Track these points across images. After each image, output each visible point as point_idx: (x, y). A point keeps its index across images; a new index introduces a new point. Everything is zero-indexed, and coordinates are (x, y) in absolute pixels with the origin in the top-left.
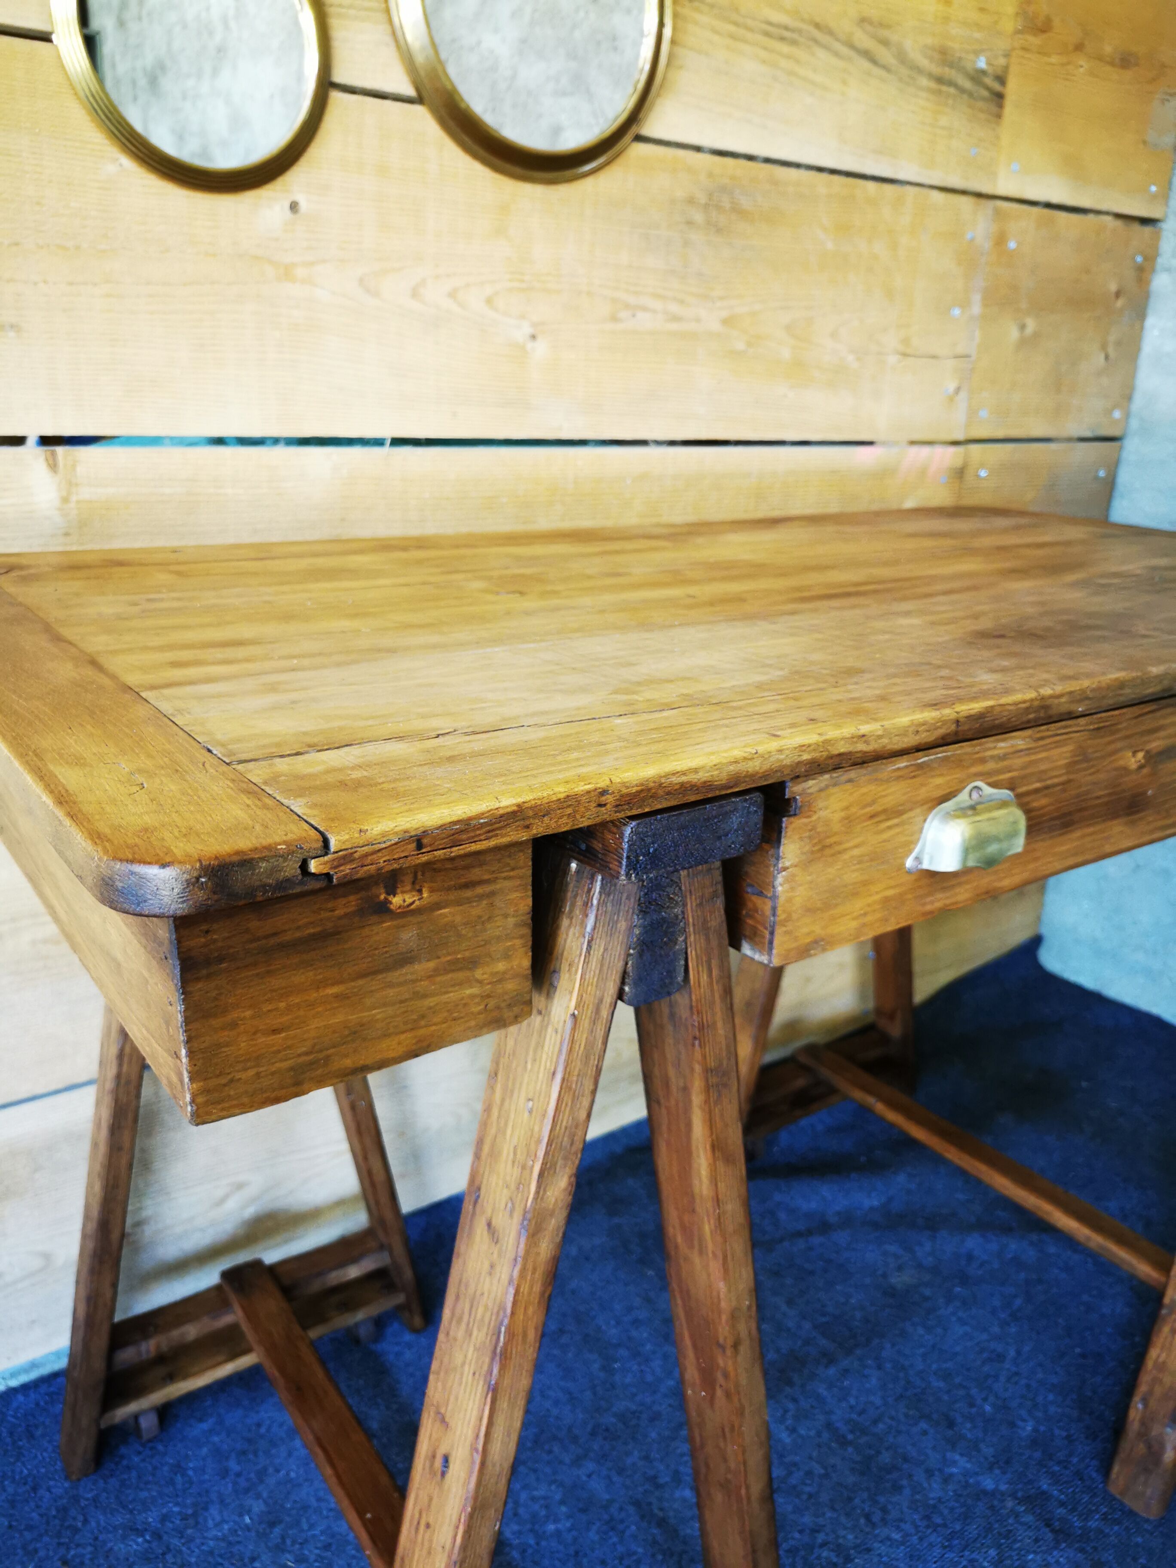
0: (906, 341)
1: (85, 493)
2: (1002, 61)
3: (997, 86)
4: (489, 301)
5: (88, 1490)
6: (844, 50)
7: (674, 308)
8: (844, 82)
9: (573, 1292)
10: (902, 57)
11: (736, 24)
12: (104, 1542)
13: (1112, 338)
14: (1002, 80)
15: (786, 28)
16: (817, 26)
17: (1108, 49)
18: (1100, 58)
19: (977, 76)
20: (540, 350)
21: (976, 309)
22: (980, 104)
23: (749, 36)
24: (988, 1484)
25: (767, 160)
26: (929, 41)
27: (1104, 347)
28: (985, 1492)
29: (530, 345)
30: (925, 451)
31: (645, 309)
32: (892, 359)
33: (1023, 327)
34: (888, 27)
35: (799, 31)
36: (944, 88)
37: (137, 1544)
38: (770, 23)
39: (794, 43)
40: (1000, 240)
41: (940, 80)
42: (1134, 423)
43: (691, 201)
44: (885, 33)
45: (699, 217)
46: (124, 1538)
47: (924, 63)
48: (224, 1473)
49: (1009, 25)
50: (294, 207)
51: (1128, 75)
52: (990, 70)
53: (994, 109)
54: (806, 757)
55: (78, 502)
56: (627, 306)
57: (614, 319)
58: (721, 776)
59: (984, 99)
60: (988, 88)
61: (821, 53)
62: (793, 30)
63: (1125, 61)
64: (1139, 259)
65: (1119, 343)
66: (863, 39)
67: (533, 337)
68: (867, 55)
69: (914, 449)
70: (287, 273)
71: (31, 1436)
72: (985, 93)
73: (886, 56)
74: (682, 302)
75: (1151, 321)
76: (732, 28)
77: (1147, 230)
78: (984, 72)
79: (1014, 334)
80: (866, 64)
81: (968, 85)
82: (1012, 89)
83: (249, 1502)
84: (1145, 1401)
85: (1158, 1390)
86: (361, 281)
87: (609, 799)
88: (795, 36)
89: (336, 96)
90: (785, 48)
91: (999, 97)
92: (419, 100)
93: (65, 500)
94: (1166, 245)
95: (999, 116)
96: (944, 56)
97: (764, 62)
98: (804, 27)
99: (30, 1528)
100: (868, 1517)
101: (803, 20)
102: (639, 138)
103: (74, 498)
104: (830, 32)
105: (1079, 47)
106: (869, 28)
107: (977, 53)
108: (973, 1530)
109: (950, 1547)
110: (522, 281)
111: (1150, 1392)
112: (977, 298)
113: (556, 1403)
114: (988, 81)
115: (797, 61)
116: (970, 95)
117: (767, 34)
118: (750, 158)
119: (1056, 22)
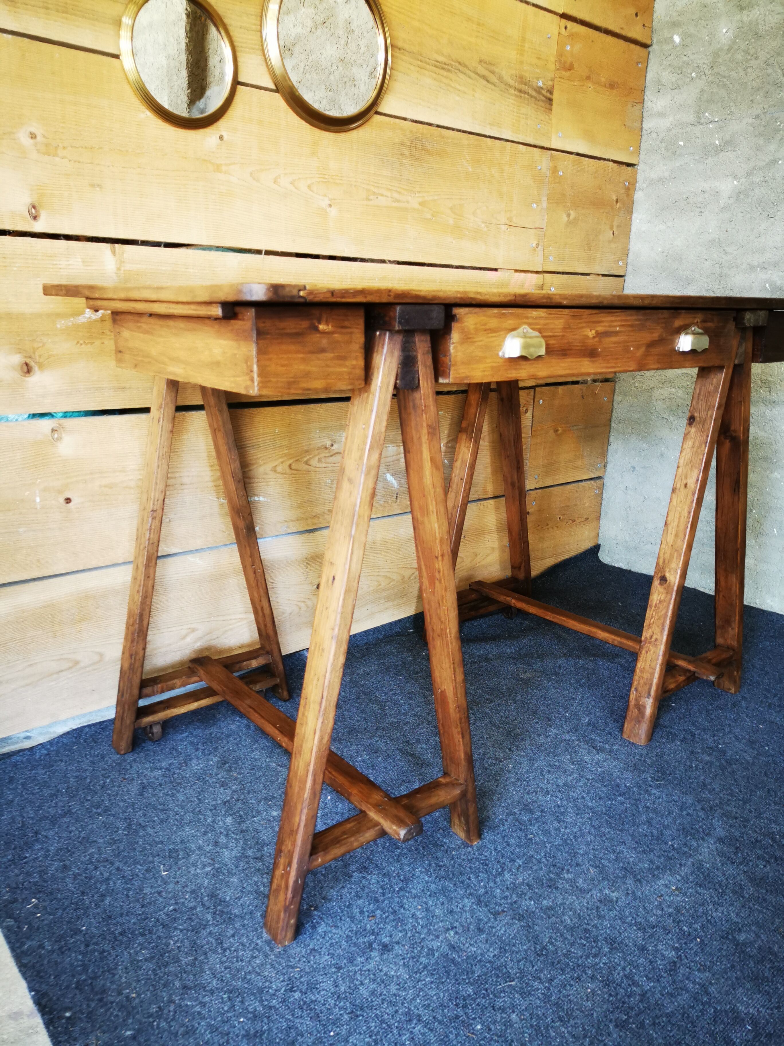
0: (510, 219)
1: (128, 267)
2: (550, 83)
3: (548, 95)
4: (309, 187)
5: (130, 758)
6: (473, 75)
7: (396, 195)
8: (474, 90)
9: (362, 686)
10: (501, 79)
11: (421, 61)
12: (142, 773)
13: (615, 224)
14: (551, 93)
15: (445, 64)
16: (460, 63)
17: (603, 79)
18: (599, 83)
19: (539, 90)
20: (333, 212)
21: (545, 205)
22: (541, 103)
23: (427, 66)
24: (567, 737)
25: (438, 126)
26: (514, 72)
27: (612, 228)
28: (565, 740)
29: (328, 209)
30: (523, 275)
31: (382, 195)
32: (504, 228)
33: (569, 215)
34: (494, 65)
35: (451, 65)
36: (523, 95)
37: (158, 773)
38: (437, 61)
39: (449, 70)
40: (555, 170)
41: (520, 91)
42: (630, 268)
43: (402, 144)
44: (492, 68)
45: (407, 152)
46: (151, 771)
47: (512, 82)
48: (197, 750)
49: (552, 67)
50: (221, 137)
51: (615, 92)
52: (545, 87)
53: (548, 106)
54: (459, 295)
55: (124, 270)
56: (374, 193)
57: (368, 199)
58: (430, 295)
59: (543, 101)
60: (543, 95)
61: (461, 76)
62: (448, 65)
63: (612, 86)
64: (627, 184)
65: (618, 226)
66: (481, 70)
67: (330, 206)
68: (484, 77)
69: (517, 274)
70: (218, 168)
71: (96, 742)
72: (543, 98)
73: (493, 78)
74: (399, 193)
75: (635, 215)
76: (419, 63)
77: (630, 169)
78: (541, 88)
79: (565, 219)
80: (485, 82)
81: (534, 94)
82: (556, 96)
83: (211, 757)
84: (636, 689)
85: (642, 681)
86: (251, 173)
87: (392, 294)
88: (450, 68)
89: (239, 87)
90: (445, 73)
91: (550, 100)
92: (277, 91)
93: (119, 269)
94: (640, 177)
95: (551, 110)
96: (522, 80)
97: (435, 79)
98: (453, 63)
99: (104, 770)
100: (510, 749)
101: (452, 60)
102: (377, 113)
103: (123, 269)
104: (466, 66)
105: (588, 78)
106: (485, 65)
107: (538, 79)
108: (559, 751)
109: (548, 756)
110: (324, 178)
111: (639, 684)
112: (545, 199)
113: (357, 721)
114: (544, 92)
115: (451, 80)
116: (536, 98)
117: (436, 66)
118: (430, 125)
119: (576, 65)
